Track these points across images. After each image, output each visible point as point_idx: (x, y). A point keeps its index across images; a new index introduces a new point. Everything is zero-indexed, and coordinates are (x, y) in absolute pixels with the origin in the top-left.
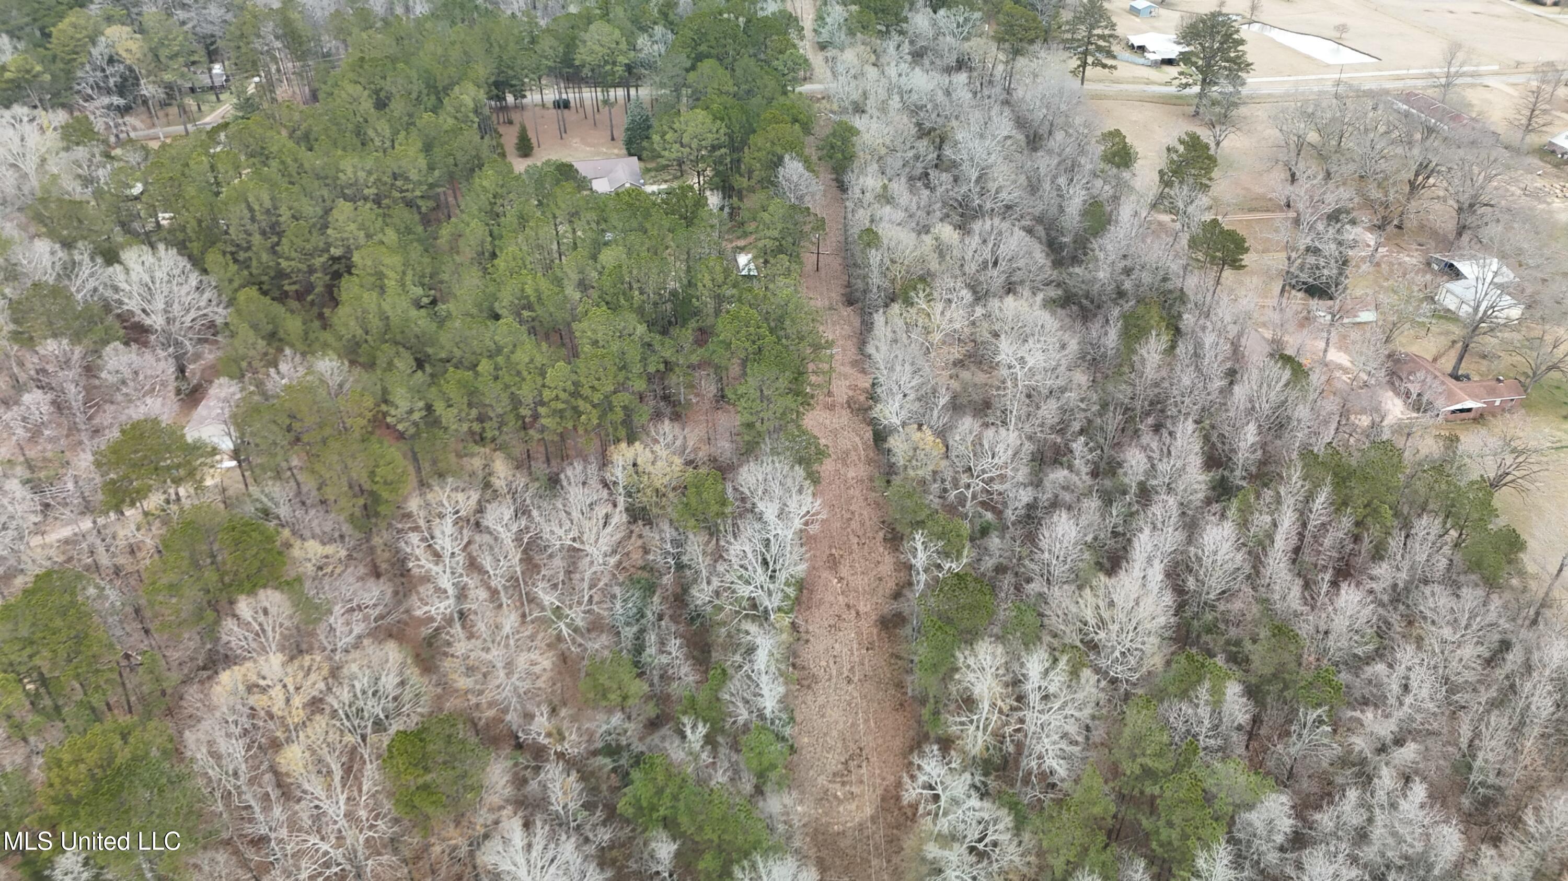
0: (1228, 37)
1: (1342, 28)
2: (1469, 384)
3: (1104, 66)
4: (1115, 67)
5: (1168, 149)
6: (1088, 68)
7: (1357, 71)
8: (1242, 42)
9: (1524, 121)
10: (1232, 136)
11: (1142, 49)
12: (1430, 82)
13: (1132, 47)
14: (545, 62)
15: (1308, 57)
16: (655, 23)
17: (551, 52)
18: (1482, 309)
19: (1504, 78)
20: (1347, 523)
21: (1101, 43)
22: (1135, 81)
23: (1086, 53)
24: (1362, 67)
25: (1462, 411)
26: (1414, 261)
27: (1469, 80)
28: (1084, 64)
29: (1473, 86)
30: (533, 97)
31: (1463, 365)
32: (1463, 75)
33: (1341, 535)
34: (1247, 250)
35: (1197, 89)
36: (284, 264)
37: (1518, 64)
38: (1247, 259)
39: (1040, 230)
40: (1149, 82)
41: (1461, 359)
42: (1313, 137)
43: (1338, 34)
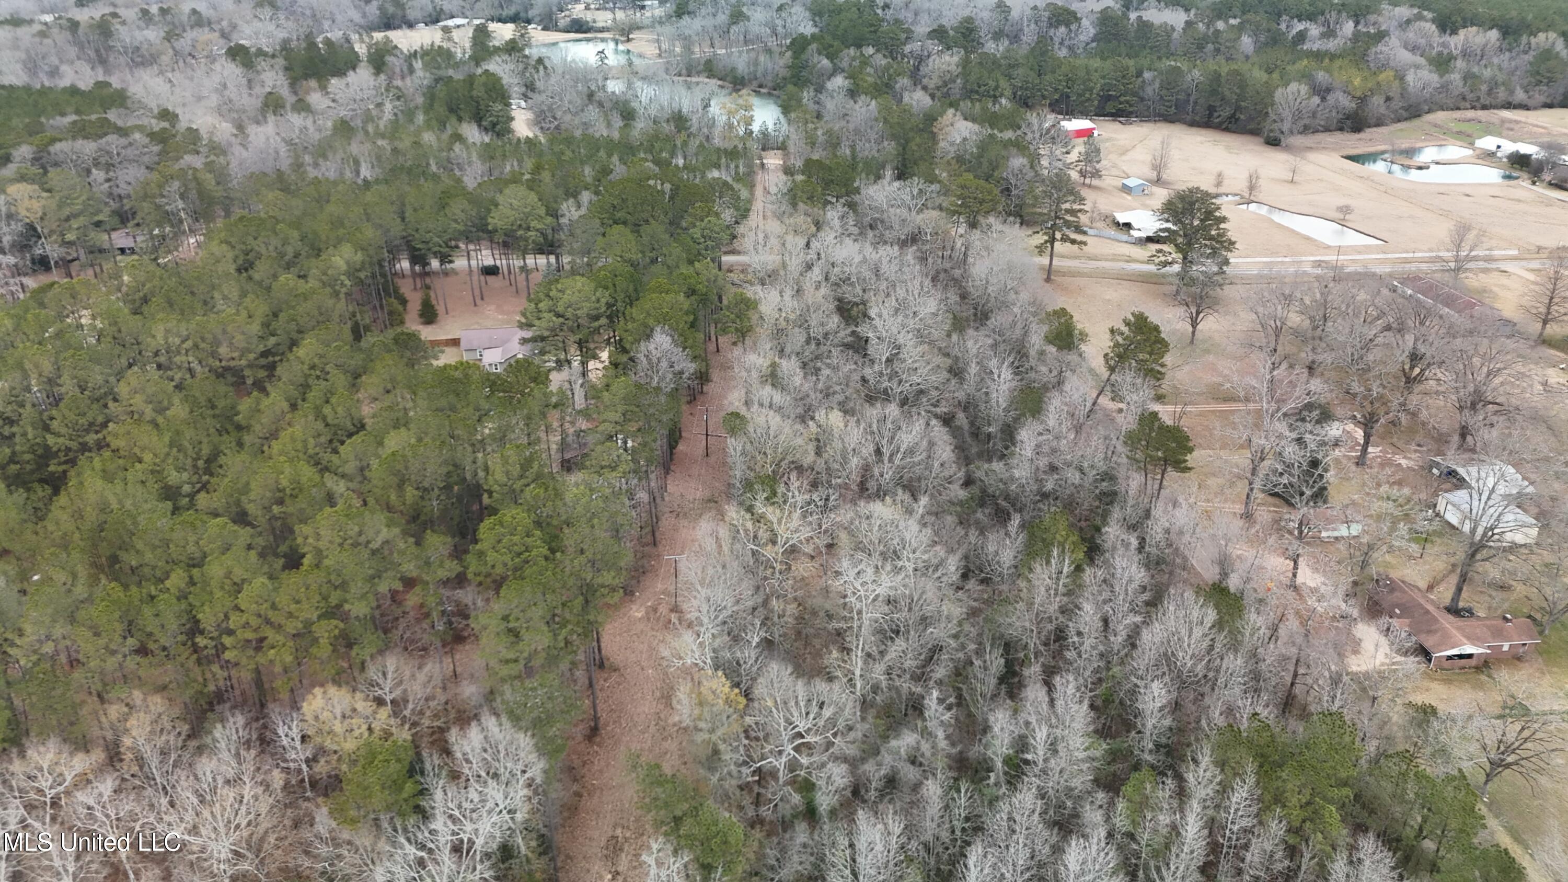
0: (1209, 214)
1: (1345, 210)
2: (1473, 622)
3: (1073, 242)
4: (1085, 243)
5: (1112, 331)
6: (1057, 245)
7: (1359, 253)
8: (1224, 219)
9: (1543, 310)
10: (1211, 318)
11: (1128, 226)
12: (1437, 266)
13: (1118, 224)
14: (454, 225)
15: (1308, 238)
16: (586, 189)
17: (463, 216)
18: (1480, 531)
19: (1524, 263)
20: (1276, 828)
21: (1068, 217)
22: (1115, 258)
23: (1054, 228)
24: (1367, 249)
25: (1461, 657)
26: (1411, 464)
27: (1482, 264)
28: (1052, 240)
29: (1486, 271)
30: (460, 263)
31: (1464, 594)
32: (1476, 259)
33: (1268, 847)
34: (1191, 450)
35: (1177, 268)
36: (51, 440)
37: (1539, 249)
38: (1191, 459)
39: (961, 419)
40: (1130, 260)
41: (1459, 590)
42: (1295, 319)
43: (1342, 216)
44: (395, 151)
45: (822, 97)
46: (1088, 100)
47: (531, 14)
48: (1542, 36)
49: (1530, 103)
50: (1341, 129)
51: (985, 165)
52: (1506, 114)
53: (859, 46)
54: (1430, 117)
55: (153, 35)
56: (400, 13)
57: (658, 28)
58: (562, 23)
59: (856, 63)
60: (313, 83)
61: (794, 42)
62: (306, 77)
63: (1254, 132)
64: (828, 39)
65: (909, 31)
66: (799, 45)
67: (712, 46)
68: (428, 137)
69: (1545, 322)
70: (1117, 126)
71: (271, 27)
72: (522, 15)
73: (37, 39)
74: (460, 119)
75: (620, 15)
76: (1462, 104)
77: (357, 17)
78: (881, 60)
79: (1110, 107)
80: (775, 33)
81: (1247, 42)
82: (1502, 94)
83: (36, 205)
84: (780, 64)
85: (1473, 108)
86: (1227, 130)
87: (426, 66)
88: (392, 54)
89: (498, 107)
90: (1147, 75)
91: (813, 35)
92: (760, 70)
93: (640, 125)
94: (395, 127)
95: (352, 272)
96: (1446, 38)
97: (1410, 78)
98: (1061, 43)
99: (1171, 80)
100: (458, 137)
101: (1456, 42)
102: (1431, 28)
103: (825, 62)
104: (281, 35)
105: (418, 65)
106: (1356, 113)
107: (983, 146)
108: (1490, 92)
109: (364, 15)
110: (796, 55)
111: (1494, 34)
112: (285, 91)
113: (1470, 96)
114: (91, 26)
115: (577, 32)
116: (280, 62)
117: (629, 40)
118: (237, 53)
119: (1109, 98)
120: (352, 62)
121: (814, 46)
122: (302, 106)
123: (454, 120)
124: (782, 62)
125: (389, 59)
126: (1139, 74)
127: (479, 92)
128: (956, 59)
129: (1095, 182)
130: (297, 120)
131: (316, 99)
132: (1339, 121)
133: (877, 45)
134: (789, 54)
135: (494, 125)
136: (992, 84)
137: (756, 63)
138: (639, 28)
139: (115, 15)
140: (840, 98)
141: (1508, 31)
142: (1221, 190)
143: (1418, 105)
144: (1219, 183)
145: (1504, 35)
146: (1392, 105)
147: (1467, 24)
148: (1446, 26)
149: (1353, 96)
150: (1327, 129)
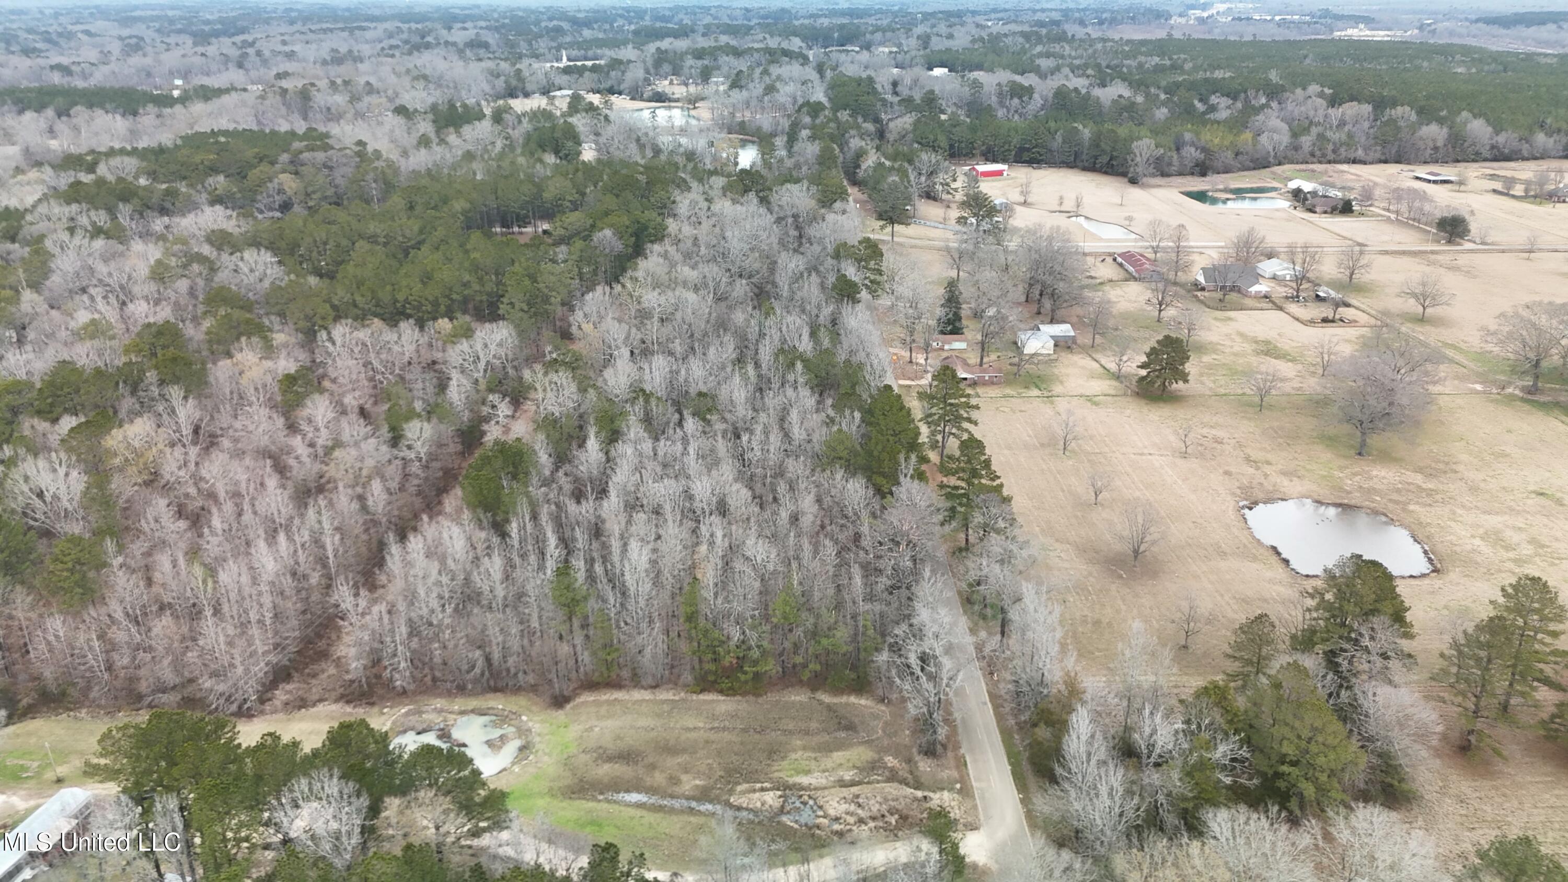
1: (1129, 219)
15: (1093, 234)
19: (1222, 249)
25: (962, 379)
28: (891, 223)
30: (530, 229)
43: (1127, 223)
44: (499, 167)
46: (1008, 150)
47: (622, 87)
48: (1400, 109)
49: (1368, 159)
50: (1192, 174)
52: (1344, 167)
53: (842, 110)
54: (1276, 168)
55: (340, 99)
56: (520, 85)
57: (716, 99)
58: (646, 95)
60: (451, 129)
62: (447, 126)
63: (1124, 175)
68: (521, 160)
69: (1176, 271)
70: (1030, 169)
71: (424, 94)
72: (616, 88)
73: (259, 101)
74: (544, 151)
75: (692, 89)
76: (1310, 159)
77: (487, 88)
79: (1026, 156)
82: (1344, 152)
83: (294, 185)
85: (1320, 162)
86: (1106, 173)
87: (530, 121)
88: (506, 112)
89: (570, 144)
90: (1058, 134)
91: (813, 102)
94: (501, 156)
95: (465, 212)
96: (1330, 111)
97: (1265, 139)
98: (1016, 111)
99: (1071, 137)
100: (541, 161)
101: (1335, 114)
102: (1323, 103)
104: (430, 100)
105: (525, 121)
106: (1204, 163)
108: (1334, 151)
109: (494, 87)
111: (1367, 108)
112: (432, 135)
113: (1318, 153)
114: (295, 93)
115: (657, 101)
116: (430, 116)
117: (695, 108)
118: (401, 110)
119: (1026, 150)
120: (481, 116)
122: (442, 141)
123: (540, 151)
125: (506, 116)
127: (560, 134)
128: (912, 119)
130: (438, 150)
131: (452, 138)
132: (1192, 168)
135: (567, 156)
136: (932, 137)
138: (703, 99)
139: (313, 85)
141: (1380, 104)
142: (1062, 209)
143: (1266, 158)
144: (1061, 204)
145: (1375, 108)
146: (1240, 157)
147: (1352, 99)
148: (1334, 102)
149: (1204, 150)
150: (1181, 174)
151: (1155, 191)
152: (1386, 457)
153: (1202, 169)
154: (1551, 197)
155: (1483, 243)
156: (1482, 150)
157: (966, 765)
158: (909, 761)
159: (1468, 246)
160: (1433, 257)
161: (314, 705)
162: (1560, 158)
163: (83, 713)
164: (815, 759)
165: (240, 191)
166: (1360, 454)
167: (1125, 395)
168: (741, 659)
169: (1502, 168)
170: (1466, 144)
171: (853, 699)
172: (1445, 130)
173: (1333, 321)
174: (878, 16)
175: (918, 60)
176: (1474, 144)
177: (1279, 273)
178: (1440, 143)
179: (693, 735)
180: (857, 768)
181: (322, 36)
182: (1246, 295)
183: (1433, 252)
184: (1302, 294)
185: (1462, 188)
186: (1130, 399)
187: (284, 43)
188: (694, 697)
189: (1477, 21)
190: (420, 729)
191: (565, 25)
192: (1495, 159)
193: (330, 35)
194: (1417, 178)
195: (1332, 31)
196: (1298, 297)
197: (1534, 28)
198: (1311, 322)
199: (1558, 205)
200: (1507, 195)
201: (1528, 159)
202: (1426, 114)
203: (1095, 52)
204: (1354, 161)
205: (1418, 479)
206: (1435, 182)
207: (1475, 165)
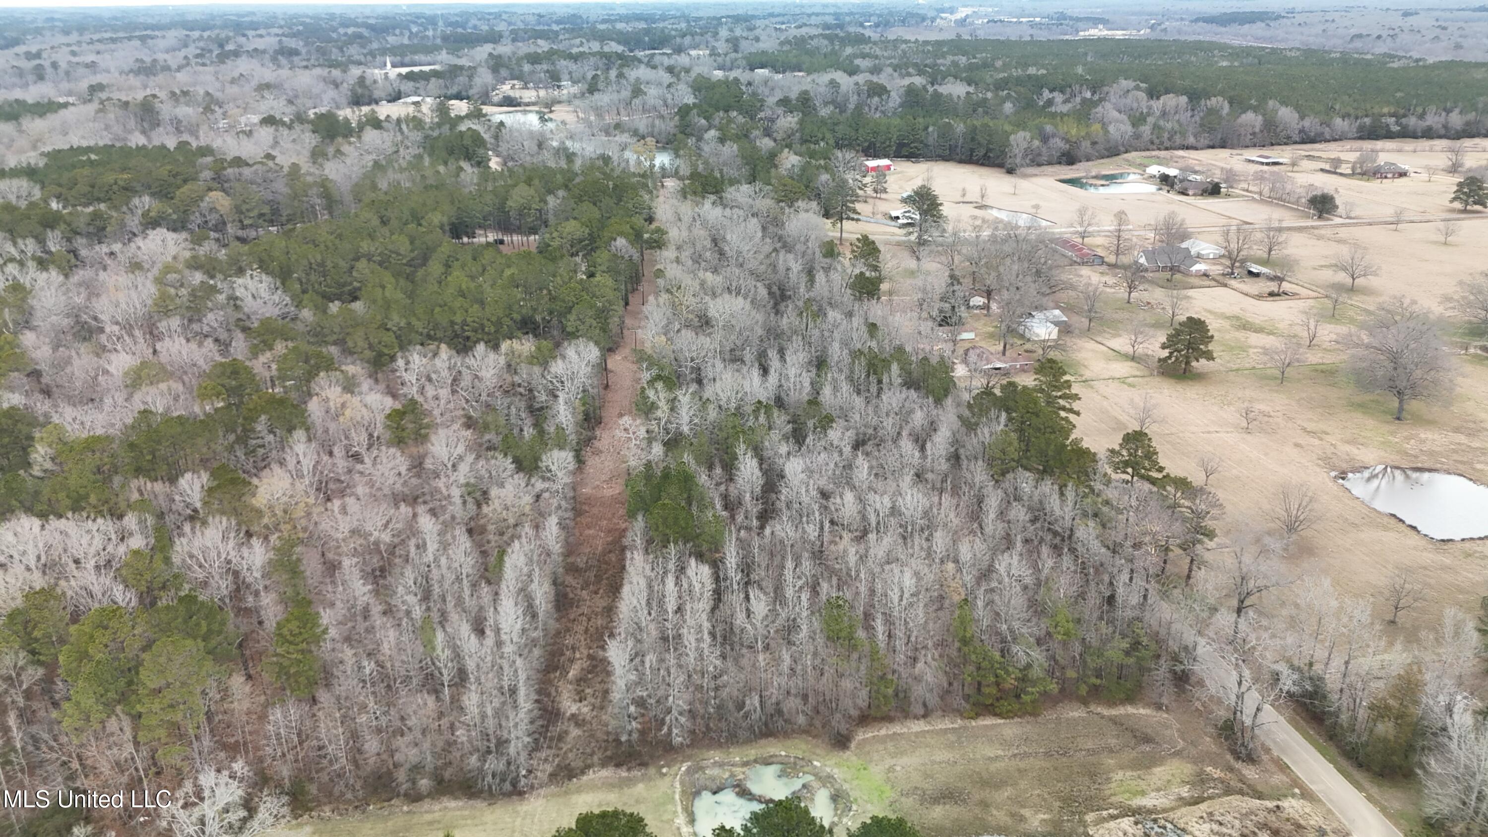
0: (934, 202)
1: (1036, 207)
3: (853, 219)
6: (844, 222)
8: (941, 204)
11: (897, 218)
13: (891, 217)
16: (560, 189)
21: (849, 205)
23: (841, 212)
25: (995, 369)
28: (841, 219)
43: (1034, 211)
44: (423, 177)
45: (702, 144)
46: (889, 146)
47: (474, 95)
48: (1214, 100)
49: (1199, 145)
50: (1060, 163)
51: (804, 180)
52: (1181, 153)
53: (727, 111)
54: (1126, 156)
55: (190, 111)
56: (367, 93)
57: (577, 102)
58: (496, 99)
59: (724, 121)
60: (339, 140)
61: (680, 109)
62: (332, 136)
63: (1000, 166)
64: (705, 107)
65: (762, 101)
66: (684, 111)
67: (619, 114)
69: (1117, 255)
70: (909, 164)
72: (469, 95)
74: (456, 159)
75: (542, 93)
76: (1151, 147)
77: (338, 96)
78: (741, 119)
79: (904, 152)
80: (666, 105)
81: (1008, 107)
82: (1178, 139)
83: (226, 203)
84: (670, 126)
85: (1159, 149)
86: (983, 165)
87: (412, 128)
88: (383, 120)
89: (480, 152)
90: (931, 129)
91: (694, 104)
92: (656, 130)
93: (578, 164)
94: (414, 165)
96: (1152, 102)
97: (1111, 129)
98: (876, 109)
99: (945, 132)
101: (1157, 105)
102: (1142, 95)
103: (703, 121)
105: (405, 127)
106: (1069, 152)
107: (803, 169)
108: (1169, 139)
110: (682, 118)
111: (1184, 99)
113: (1157, 141)
115: (508, 106)
116: (304, 126)
117: (551, 112)
119: (904, 145)
121: (695, 111)
122: (338, 152)
123: (451, 160)
124: (672, 124)
125: (383, 123)
126: (926, 128)
127: (467, 142)
128: (796, 119)
129: (883, 196)
131: (348, 149)
132: (1059, 158)
133: (740, 111)
134: (677, 118)
135: (480, 164)
137: (653, 126)
138: (559, 102)
140: (713, 144)
141: (1194, 97)
142: (965, 200)
143: (1116, 147)
144: (964, 195)
145: (1191, 99)
146: (1097, 147)
147: (1167, 92)
148: (1153, 94)
149: (1068, 141)
150: (1050, 163)
151: (1035, 180)
152: (1421, 421)
153: (1069, 159)
154: (1375, 174)
155: (1348, 218)
156: (1292, 134)
157: (1288, 767)
158: (1231, 769)
159: (1338, 220)
160: (1316, 232)
161: (583, 773)
162: (1354, 139)
163: (327, 812)
164: (1139, 777)
165: (174, 212)
166: (1398, 419)
167: (1151, 375)
168: (1024, 679)
169: (1312, 150)
170: (1278, 130)
171: (1130, 709)
172: (1260, 118)
173: (1278, 295)
174: (672, 21)
175: (739, 62)
176: (1285, 129)
177: (1203, 252)
178: (1257, 130)
179: (999, 765)
180: (1188, 783)
181: (113, 46)
182: (1187, 274)
183: (1313, 227)
184: (1236, 271)
185: (1296, 168)
186: (1158, 379)
187: (74, 53)
188: (974, 723)
189: (1197, 20)
190: (715, 787)
191: (365, 32)
192: (1303, 142)
193: (119, 45)
194: (1250, 161)
195: (1077, 31)
196: (1233, 273)
197: (1247, 26)
198: (1259, 297)
199: (1385, 181)
200: (1335, 173)
201: (1329, 141)
202: (1239, 104)
203: (904, 52)
204: (1188, 148)
205: (1462, 438)
206: (1268, 164)
207: (1288, 148)
